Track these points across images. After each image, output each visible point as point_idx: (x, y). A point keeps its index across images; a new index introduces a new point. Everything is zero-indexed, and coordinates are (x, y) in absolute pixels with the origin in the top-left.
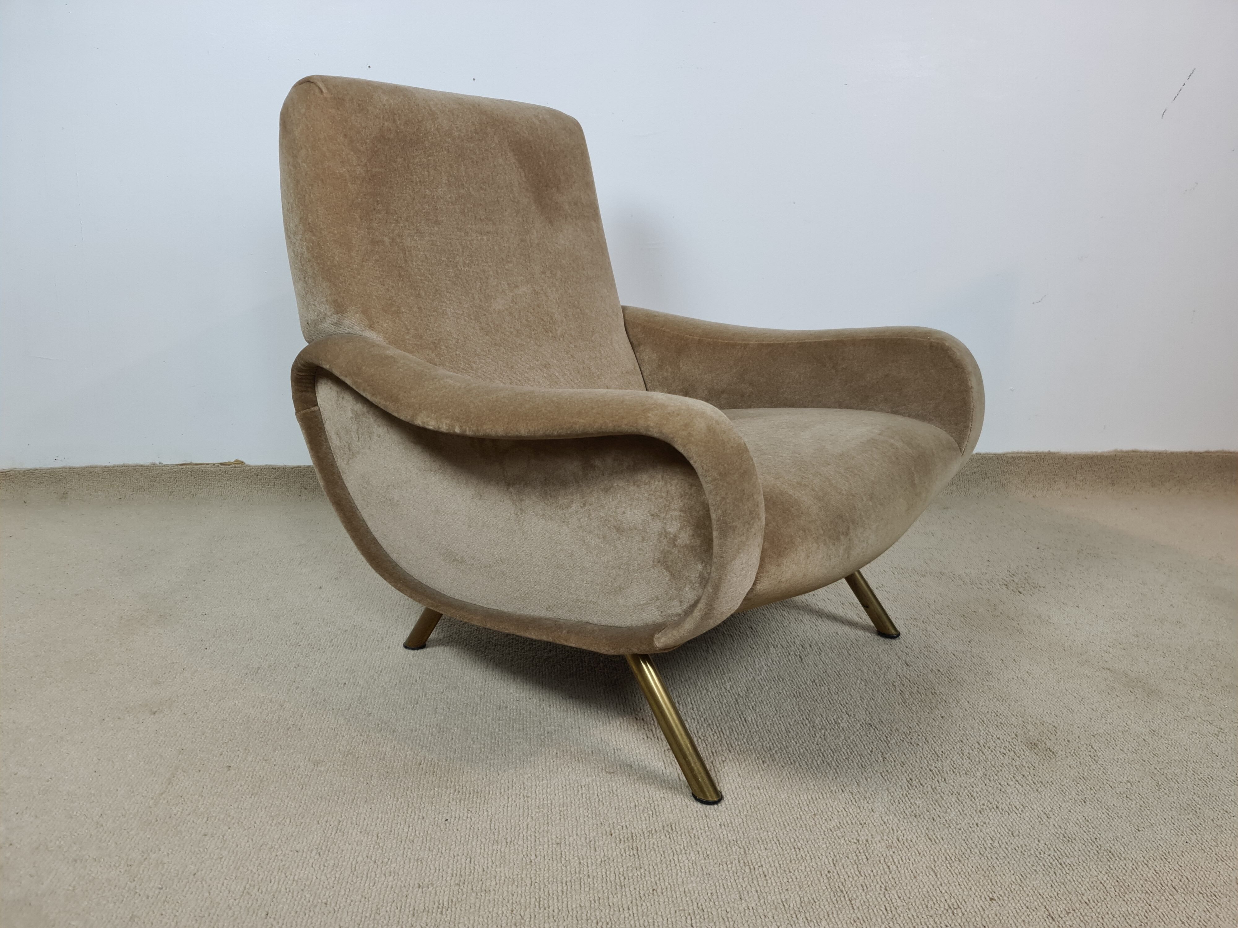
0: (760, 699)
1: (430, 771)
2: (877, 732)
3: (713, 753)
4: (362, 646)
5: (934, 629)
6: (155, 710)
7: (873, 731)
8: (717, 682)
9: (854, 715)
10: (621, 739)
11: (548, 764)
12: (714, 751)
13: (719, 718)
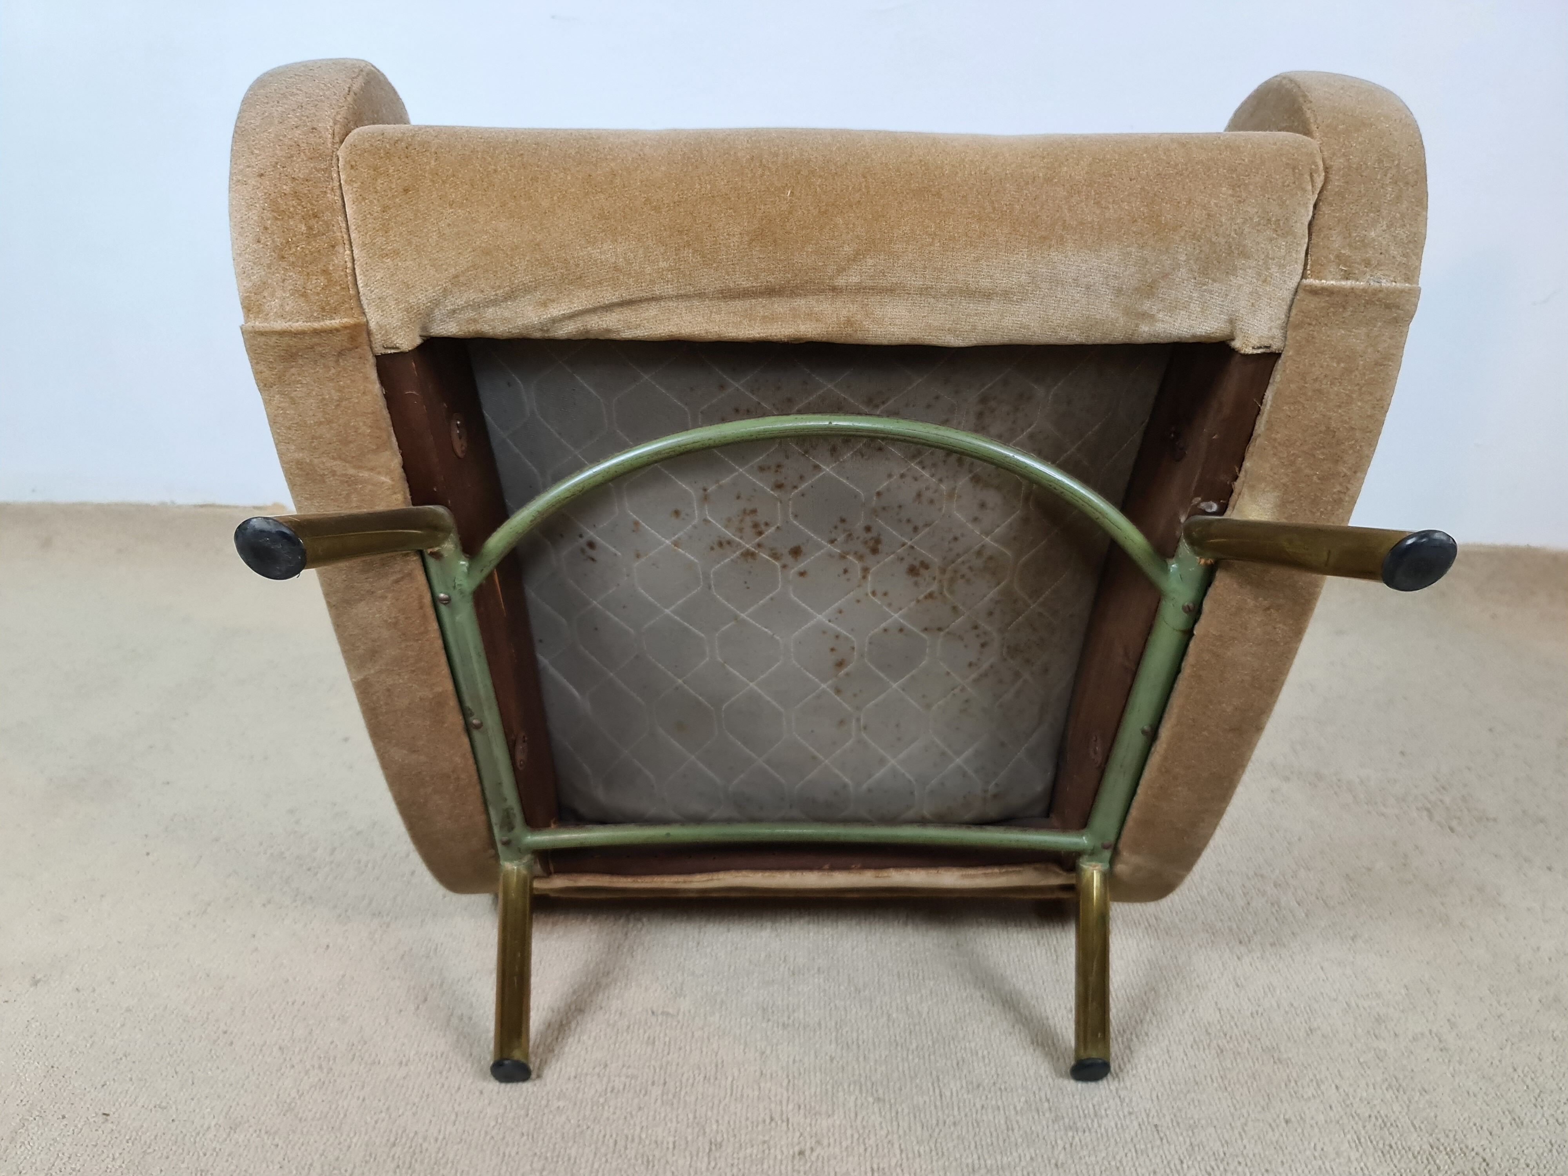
0: (973, 1045)
1: (404, 1163)
2: (1166, 1146)
3: (872, 1170)
4: (374, 868)
5: (1293, 904)
6: (38, 977)
7: (1158, 1142)
8: (908, 999)
9: (1131, 1101)
10: (726, 1118)
11: (596, 1166)
12: (875, 1167)
13: (898, 1085)
